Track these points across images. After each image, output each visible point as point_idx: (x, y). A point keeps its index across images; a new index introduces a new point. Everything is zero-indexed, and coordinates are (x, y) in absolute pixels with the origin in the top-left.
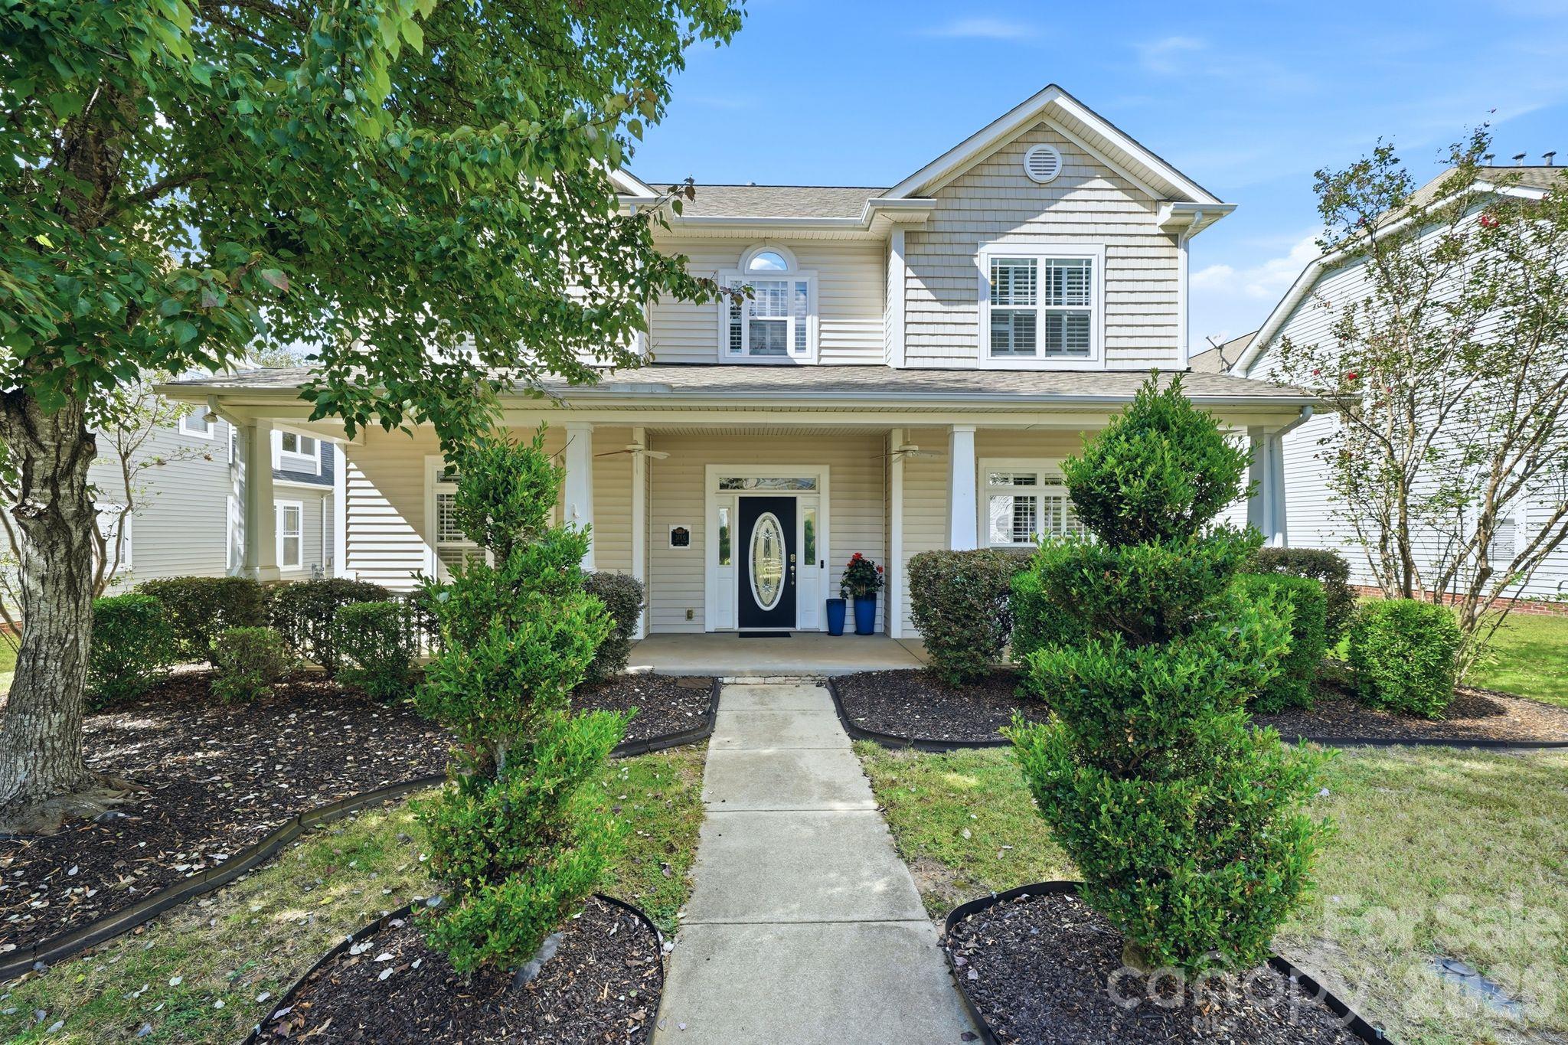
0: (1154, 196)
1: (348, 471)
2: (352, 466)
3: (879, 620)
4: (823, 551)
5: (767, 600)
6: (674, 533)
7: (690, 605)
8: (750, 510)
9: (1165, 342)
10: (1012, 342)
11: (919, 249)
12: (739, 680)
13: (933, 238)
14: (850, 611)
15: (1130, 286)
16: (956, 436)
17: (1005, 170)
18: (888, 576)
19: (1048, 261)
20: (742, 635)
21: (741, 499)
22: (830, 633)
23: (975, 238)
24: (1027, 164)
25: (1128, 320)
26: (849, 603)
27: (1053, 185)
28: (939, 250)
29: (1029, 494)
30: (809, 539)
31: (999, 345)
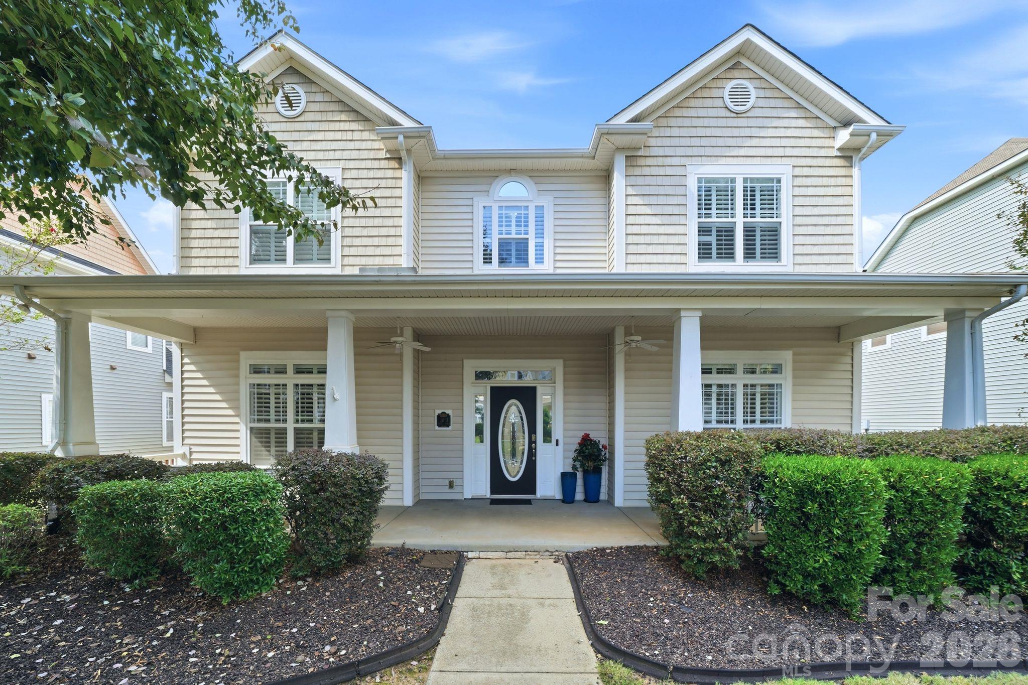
0: (833, 123)
1: (182, 365)
2: (186, 360)
3: (604, 490)
4: (558, 432)
5: (513, 471)
6: (439, 416)
7: (452, 476)
8: (499, 397)
9: (843, 249)
10: (714, 251)
11: (637, 171)
12: (482, 555)
13: (649, 161)
14: (580, 482)
15: (813, 201)
16: (683, 320)
17: (708, 102)
18: (612, 453)
19: (745, 180)
20: (493, 502)
21: (492, 388)
22: (564, 501)
23: (684, 161)
24: (727, 97)
25: (811, 230)
26: (579, 475)
27: (748, 114)
28: (654, 171)
29: (730, 382)
30: (546, 423)
31: (704, 252)
